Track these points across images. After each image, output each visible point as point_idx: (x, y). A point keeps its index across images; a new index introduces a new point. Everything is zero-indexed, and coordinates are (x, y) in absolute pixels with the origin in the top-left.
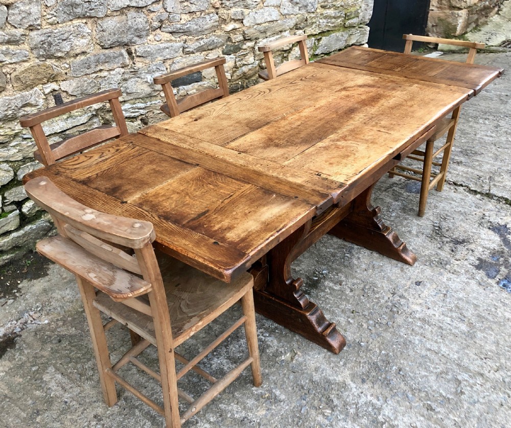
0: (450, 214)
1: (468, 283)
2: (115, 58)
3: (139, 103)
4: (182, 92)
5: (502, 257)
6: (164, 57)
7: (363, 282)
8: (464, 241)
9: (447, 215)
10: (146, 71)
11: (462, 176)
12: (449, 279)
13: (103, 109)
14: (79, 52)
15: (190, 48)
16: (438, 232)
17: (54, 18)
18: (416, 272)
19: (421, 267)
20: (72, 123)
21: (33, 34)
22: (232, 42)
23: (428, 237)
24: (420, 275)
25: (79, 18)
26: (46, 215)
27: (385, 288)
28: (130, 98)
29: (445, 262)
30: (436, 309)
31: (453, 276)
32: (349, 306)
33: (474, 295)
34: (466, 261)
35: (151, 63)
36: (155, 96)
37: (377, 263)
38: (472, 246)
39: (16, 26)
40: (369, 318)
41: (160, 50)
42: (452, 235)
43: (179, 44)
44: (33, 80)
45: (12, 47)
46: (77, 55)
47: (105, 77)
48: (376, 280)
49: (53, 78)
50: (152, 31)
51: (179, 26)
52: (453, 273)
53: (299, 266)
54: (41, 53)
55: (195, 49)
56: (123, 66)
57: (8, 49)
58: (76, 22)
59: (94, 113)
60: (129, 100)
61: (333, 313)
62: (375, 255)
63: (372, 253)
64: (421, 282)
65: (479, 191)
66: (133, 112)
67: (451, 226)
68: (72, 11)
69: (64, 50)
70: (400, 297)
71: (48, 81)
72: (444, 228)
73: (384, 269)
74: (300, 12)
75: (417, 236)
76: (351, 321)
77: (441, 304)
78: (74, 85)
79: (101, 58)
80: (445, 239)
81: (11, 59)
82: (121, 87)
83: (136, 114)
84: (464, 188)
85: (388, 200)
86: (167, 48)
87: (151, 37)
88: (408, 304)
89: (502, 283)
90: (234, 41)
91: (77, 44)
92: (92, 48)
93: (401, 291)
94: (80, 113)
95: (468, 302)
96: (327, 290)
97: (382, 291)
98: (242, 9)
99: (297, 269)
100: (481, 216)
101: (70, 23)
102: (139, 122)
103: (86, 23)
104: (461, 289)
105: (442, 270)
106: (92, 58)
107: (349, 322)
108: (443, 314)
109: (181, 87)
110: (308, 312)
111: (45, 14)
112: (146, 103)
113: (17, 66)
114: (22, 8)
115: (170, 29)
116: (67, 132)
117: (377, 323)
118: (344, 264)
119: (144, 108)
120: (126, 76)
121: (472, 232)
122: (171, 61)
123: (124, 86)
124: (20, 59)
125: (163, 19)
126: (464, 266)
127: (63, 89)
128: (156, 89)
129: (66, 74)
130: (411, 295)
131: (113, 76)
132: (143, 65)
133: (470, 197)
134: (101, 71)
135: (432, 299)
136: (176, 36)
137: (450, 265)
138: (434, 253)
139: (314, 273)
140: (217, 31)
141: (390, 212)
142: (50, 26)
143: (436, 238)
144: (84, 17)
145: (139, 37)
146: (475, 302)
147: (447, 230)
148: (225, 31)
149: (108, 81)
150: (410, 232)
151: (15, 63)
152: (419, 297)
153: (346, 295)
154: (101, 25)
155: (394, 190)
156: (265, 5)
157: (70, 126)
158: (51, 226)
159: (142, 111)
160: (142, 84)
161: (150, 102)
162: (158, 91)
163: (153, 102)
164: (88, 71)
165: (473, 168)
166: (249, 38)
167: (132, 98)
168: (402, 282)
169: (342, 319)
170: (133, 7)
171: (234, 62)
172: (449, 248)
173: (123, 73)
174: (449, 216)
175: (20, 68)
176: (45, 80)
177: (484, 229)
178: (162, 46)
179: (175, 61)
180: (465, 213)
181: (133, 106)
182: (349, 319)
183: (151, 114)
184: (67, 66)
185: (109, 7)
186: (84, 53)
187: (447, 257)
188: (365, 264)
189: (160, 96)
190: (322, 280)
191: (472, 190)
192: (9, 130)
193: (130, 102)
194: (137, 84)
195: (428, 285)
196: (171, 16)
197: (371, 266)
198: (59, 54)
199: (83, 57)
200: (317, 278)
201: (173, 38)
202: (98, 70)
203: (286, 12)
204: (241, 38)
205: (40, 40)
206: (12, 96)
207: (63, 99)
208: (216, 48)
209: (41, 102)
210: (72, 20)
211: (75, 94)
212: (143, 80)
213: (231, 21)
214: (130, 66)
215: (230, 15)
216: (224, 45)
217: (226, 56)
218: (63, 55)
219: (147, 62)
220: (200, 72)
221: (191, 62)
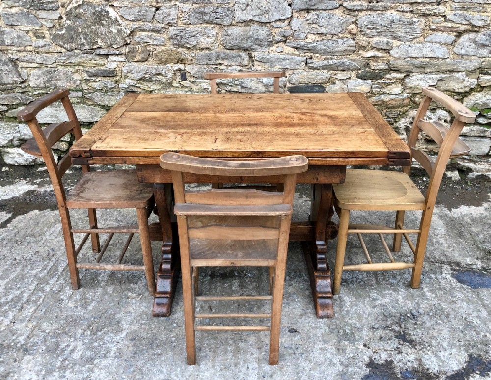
2: (234, 57)
6: (284, 66)
8: (411, 341)
12: (324, 349)
14: (204, 47)
15: (315, 64)
16: (402, 318)
17: (187, 20)
18: (310, 324)
19: (322, 325)
21: (171, 29)
22: (371, 69)
23: (384, 314)
24: (308, 328)
25: (207, 23)
31: (332, 351)
34: (372, 353)
35: (270, 68)
38: (408, 350)
39: (160, 21)
41: (279, 60)
43: (300, 59)
44: (166, 59)
45: (154, 34)
46: (203, 49)
47: (223, 70)
49: (181, 61)
50: (274, 43)
51: (303, 43)
52: (338, 349)
54: (175, 42)
55: (320, 66)
56: (241, 65)
57: (152, 35)
58: (204, 25)
64: (298, 332)
68: (202, 17)
69: (191, 43)
71: (177, 63)
72: (417, 320)
73: (292, 304)
75: (374, 307)
78: (196, 69)
79: (221, 55)
80: (395, 327)
81: (153, 42)
82: (236, 81)
86: (287, 59)
87: (273, 48)
90: (373, 68)
91: (202, 41)
92: (216, 47)
98: (389, 40)
101: (200, 25)
103: (214, 27)
105: (334, 340)
106: (214, 54)
111: (181, 16)
113: (157, 47)
114: (165, 11)
115: (293, 45)
122: (292, 71)
123: (240, 80)
124: (159, 43)
125: (287, 35)
126: (360, 354)
127: (187, 70)
128: (271, 90)
129: (192, 60)
131: (229, 71)
132: (262, 69)
134: (221, 64)
136: (301, 52)
140: (352, 55)
141: (394, 277)
142: (184, 25)
143: (389, 320)
144: (212, 23)
145: (260, 45)
147: (416, 323)
148: (362, 57)
150: (375, 300)
151: (156, 45)
154: (227, 31)
155: (441, 266)
156: (426, 40)
160: (258, 83)
164: (209, 62)
166: (397, 69)
167: (246, 92)
168: (283, 321)
170: (257, 21)
171: (370, 87)
172: (383, 335)
173: (239, 71)
175: (159, 49)
176: (176, 61)
177: (463, 352)
178: (282, 57)
179: (296, 71)
182: (199, 308)
184: (194, 55)
185: (235, 19)
186: (208, 49)
190: (237, 278)
192: (147, 87)
194: (253, 82)
195: (297, 338)
196: (295, 34)
197: (288, 295)
198: (188, 46)
199: (207, 52)
201: (297, 52)
202: (217, 63)
203: (463, 52)
204: (384, 67)
205: (174, 33)
206: (151, 66)
207: (187, 77)
208: (348, 70)
209: (170, 75)
210: (201, 24)
211: (196, 76)
212: (259, 81)
213: (372, 49)
214: (249, 67)
215: (371, 43)
216: (360, 69)
217: (360, 80)
218: (191, 46)
219: (266, 66)
220: (323, 87)
221: (313, 77)
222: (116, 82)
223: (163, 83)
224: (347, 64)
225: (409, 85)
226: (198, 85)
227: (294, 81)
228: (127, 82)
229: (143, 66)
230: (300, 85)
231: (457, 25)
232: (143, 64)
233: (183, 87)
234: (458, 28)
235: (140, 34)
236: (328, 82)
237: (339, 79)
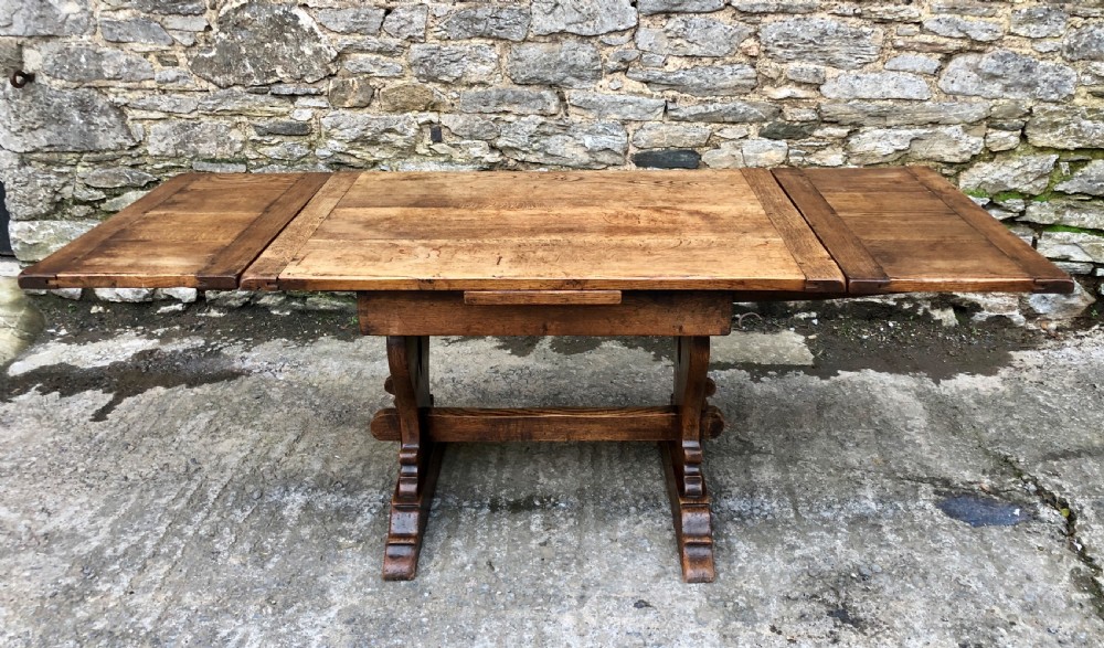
2: (530, 100)
6: (624, 116)
10: (586, 130)
13: (502, 164)
14: (475, 81)
15: (681, 111)
17: (444, 32)
21: (414, 47)
22: (785, 119)
25: (481, 37)
28: (550, 162)
35: (597, 120)
36: (598, 169)
39: (392, 34)
41: (615, 104)
43: (653, 101)
44: (406, 102)
45: (383, 58)
46: (472, 85)
47: (510, 122)
49: (433, 107)
50: (606, 73)
51: (658, 73)
54: (421, 72)
55: (690, 116)
56: (545, 114)
57: (378, 59)
58: (476, 42)
59: (485, 166)
60: (549, 164)
68: (470, 26)
69: (452, 74)
71: (426, 110)
74: (1006, 95)
78: (461, 121)
79: (508, 95)
81: (380, 72)
82: (535, 142)
86: (630, 103)
87: (604, 82)
90: (789, 118)
91: (472, 70)
92: (497, 80)
94: (463, 160)
98: (819, 67)
101: (467, 41)
103: (493, 45)
106: (494, 93)
109: (650, 169)
111: (432, 24)
113: (388, 82)
114: (402, 15)
115: (641, 76)
120: (547, 129)
122: (639, 124)
123: (541, 141)
124: (391, 74)
125: (628, 59)
127: (444, 124)
128: (600, 159)
129: (453, 105)
132: (583, 120)
134: (505, 112)
136: (655, 89)
140: (751, 95)
142: (438, 41)
144: (489, 37)
145: (580, 78)
148: (769, 98)
151: (386, 77)
154: (518, 51)
156: (886, 66)
160: (575, 146)
162: (603, 163)
164: (484, 109)
166: (834, 120)
167: (554, 162)
170: (574, 34)
171: (785, 153)
173: (541, 124)
175: (391, 85)
176: (422, 107)
178: (620, 98)
179: (646, 125)
184: (456, 96)
185: (532, 29)
186: (482, 84)
192: (368, 154)
193: (550, 167)
194: (567, 144)
196: (644, 56)
198: (445, 78)
199: (481, 89)
201: (647, 90)
202: (500, 110)
203: (955, 88)
204: (810, 115)
205: (419, 55)
206: (375, 117)
207: (443, 136)
208: (743, 121)
209: (412, 131)
210: (470, 38)
211: (460, 133)
212: (578, 142)
213: (787, 83)
214: (559, 116)
215: (785, 73)
216: (765, 121)
217: (766, 140)
218: (451, 80)
219: (591, 116)
220: (697, 154)
221: (677, 134)
222: (310, 146)
223: (398, 148)
224: (742, 110)
225: (858, 150)
226: (463, 151)
227: (642, 143)
228: (330, 146)
229: (362, 115)
230: (654, 150)
231: (943, 40)
232: (360, 112)
233: (436, 154)
234: (944, 45)
235: (355, 58)
236: (706, 145)
237: (726, 140)
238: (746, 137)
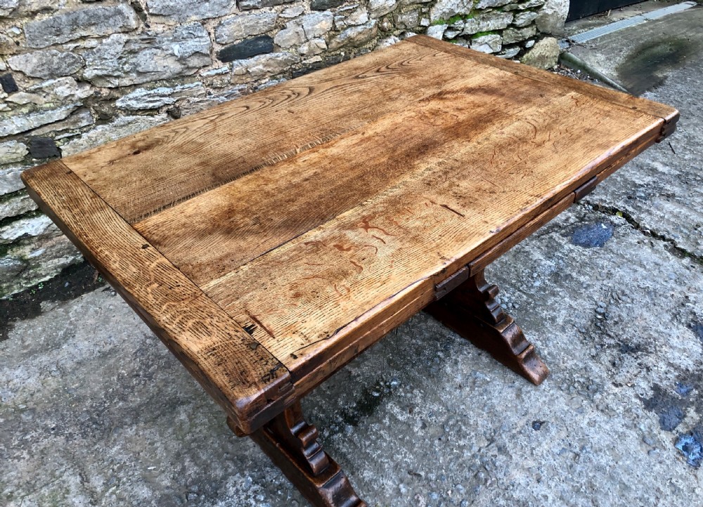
0: (627, 292)
1: (622, 436)
2: (108, 18)
3: (161, 86)
4: (237, 69)
5: (696, 389)
6: (203, 15)
7: (448, 411)
8: (638, 348)
9: (623, 292)
10: (171, 38)
11: (668, 220)
12: (592, 423)
13: (96, 97)
14: (37, 8)
16: (599, 324)
18: (541, 401)
19: (551, 392)
20: (37, 119)
23: (580, 332)
24: (546, 408)
26: (14, 249)
27: (480, 428)
28: (145, 80)
29: (594, 387)
30: (553, 484)
31: (601, 418)
32: (410, 458)
33: (628, 462)
34: (631, 389)
35: (179, 25)
36: (190, 76)
37: (482, 376)
38: (650, 360)
40: (434, 486)
41: (194, 6)
42: (621, 333)
46: (35, 14)
47: (92, 48)
48: (470, 409)
52: (602, 411)
53: (359, 367)
55: (258, 2)
56: (127, 30)
59: (79, 104)
60: (144, 83)
61: (379, 469)
62: (485, 359)
63: (479, 354)
64: (544, 422)
65: (689, 251)
66: (151, 102)
67: (624, 315)
70: (500, 449)
72: (612, 318)
73: (490, 388)
75: (563, 329)
76: (403, 490)
77: (564, 474)
78: (35, 61)
79: (81, 18)
80: (607, 341)
82: (125, 64)
83: (157, 104)
84: (666, 243)
85: (537, 255)
88: (507, 466)
89: (684, 441)
92: (62, 2)
93: (505, 438)
94: (52, 105)
95: (612, 478)
96: (386, 421)
97: (473, 434)
99: (353, 373)
100: (682, 300)
102: (164, 115)
104: (607, 446)
105: (585, 402)
106: (64, 19)
107: (398, 492)
108: (561, 498)
109: (235, 62)
110: (322, 481)
112: (174, 86)
116: (33, 134)
117: (445, 499)
118: (429, 371)
119: (169, 95)
120: (133, 47)
121: (656, 331)
122: (217, 21)
123: (131, 61)
126: (626, 400)
127: (14, 68)
128: (191, 65)
129: (18, 43)
130: (519, 447)
131: (106, 47)
132: (165, 29)
133: (671, 262)
134: (85, 38)
135: (552, 461)
137: (601, 393)
138: (581, 365)
139: (378, 383)
141: (532, 278)
143: (593, 335)
146: (625, 478)
147: (616, 323)
149: (98, 55)
150: (553, 319)
152: (532, 454)
153: (414, 433)
155: (551, 237)
157: (36, 124)
158: (25, 265)
159: (166, 100)
160: (165, 57)
161: (182, 84)
162: (195, 68)
163: (186, 86)
164: (58, 40)
165: (691, 207)
167: (148, 79)
168: (512, 419)
169: (390, 483)
171: (332, 20)
172: (610, 358)
173: (126, 43)
174: (626, 295)
177: (681, 326)
179: (223, 20)
180: (655, 291)
181: (149, 92)
182: (401, 486)
183: (184, 103)
184: (18, 32)
186: (47, 10)
187: (601, 377)
188: (463, 374)
189: (200, 75)
190: (385, 399)
191: (679, 249)
193: (145, 85)
194: (155, 58)
195: (553, 431)
197: (471, 380)
199: (46, 17)
200: (376, 394)
202: (76, 37)
207: (18, 84)
211: (38, 75)
212: (166, 52)
214: (140, 30)
217: (317, 12)
218: (6, 13)
219: (172, 23)
220: (270, 38)
221: (252, 23)
226: (48, 94)
227: (225, 39)
230: (235, 43)
233: (15, 107)
236: (276, 28)
237: (290, 19)
238: (303, 14)
